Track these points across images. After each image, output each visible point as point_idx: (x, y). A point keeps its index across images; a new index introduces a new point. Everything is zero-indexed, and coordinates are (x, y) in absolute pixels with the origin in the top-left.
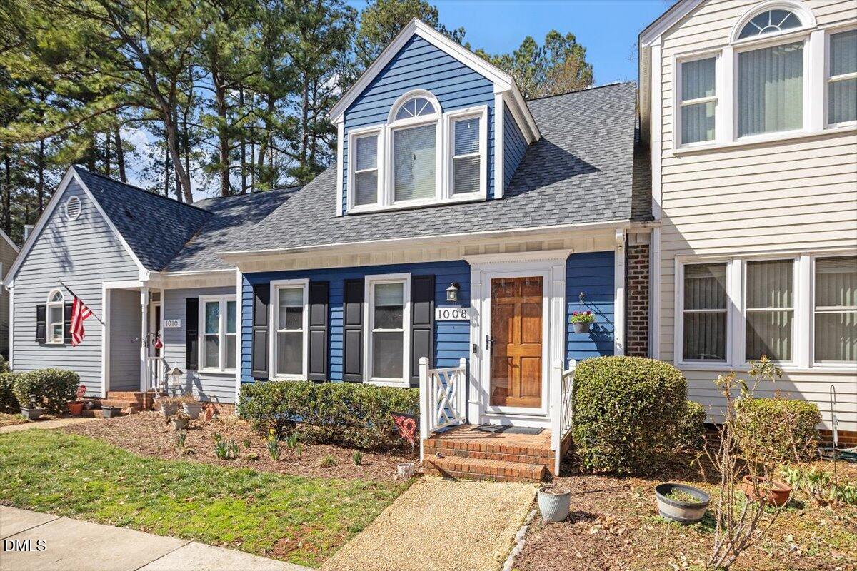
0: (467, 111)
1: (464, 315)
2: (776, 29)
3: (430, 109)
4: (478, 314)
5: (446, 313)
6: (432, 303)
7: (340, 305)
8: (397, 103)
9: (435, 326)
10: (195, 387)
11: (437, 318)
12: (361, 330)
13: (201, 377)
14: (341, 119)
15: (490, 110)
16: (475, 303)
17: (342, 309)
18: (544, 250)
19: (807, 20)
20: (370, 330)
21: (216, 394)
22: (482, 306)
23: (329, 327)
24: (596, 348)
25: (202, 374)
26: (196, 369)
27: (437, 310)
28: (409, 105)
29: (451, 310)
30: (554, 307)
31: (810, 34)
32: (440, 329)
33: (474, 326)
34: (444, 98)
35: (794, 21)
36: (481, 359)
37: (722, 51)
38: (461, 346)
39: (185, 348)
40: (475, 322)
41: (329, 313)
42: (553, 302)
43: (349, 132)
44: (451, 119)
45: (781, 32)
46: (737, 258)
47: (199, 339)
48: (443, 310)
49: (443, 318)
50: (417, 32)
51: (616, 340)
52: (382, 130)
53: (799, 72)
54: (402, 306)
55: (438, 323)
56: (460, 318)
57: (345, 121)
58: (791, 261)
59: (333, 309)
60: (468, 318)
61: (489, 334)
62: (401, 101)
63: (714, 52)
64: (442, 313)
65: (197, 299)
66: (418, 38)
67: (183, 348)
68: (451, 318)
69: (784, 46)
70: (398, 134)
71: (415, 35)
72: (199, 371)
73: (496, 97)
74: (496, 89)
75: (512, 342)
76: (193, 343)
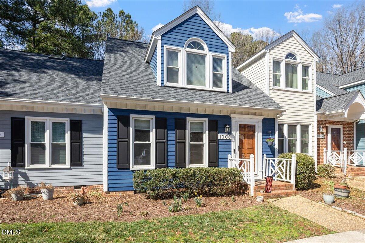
0: (219, 55)
1: (230, 138)
2: (292, 59)
3: (202, 48)
4: (234, 137)
5: (223, 136)
6: (217, 132)
7: (174, 130)
8: (188, 41)
9: (218, 141)
10: (21, 179)
11: (219, 138)
12: (185, 142)
13: (27, 171)
14: (160, 38)
15: (227, 57)
16: (233, 133)
17: (174, 132)
18: (250, 115)
19: (298, 59)
20: (189, 143)
21: (44, 182)
22: (236, 134)
23: (168, 141)
24: (270, 150)
25: (28, 170)
26: (23, 166)
27: (219, 135)
28: (193, 43)
29: (225, 135)
30: (259, 136)
31: (299, 64)
32: (220, 143)
33: (233, 142)
34: (210, 46)
35: (295, 59)
36: (236, 155)
37: (282, 61)
38: (228, 150)
39: (11, 152)
40: (234, 140)
41: (167, 134)
42: (259, 134)
43: (165, 46)
44: (212, 55)
45: (293, 60)
46: (286, 123)
47: (26, 146)
48: (221, 135)
49: (221, 138)
50: (198, 13)
51: (276, 148)
52: (182, 50)
53: (296, 73)
54: (203, 133)
55: (219, 140)
56: (228, 139)
57: (162, 40)
58: (296, 126)
59: (169, 132)
60: (231, 139)
61: (239, 145)
62: (190, 40)
63: (281, 60)
64: (221, 136)
65: (24, 119)
66: (197, 16)
67: (8, 152)
68: (225, 138)
69: (292, 64)
70: (189, 55)
71: (197, 14)
72: (26, 167)
73: (229, 53)
74: (229, 50)
75: (244, 148)
76: (20, 149)
